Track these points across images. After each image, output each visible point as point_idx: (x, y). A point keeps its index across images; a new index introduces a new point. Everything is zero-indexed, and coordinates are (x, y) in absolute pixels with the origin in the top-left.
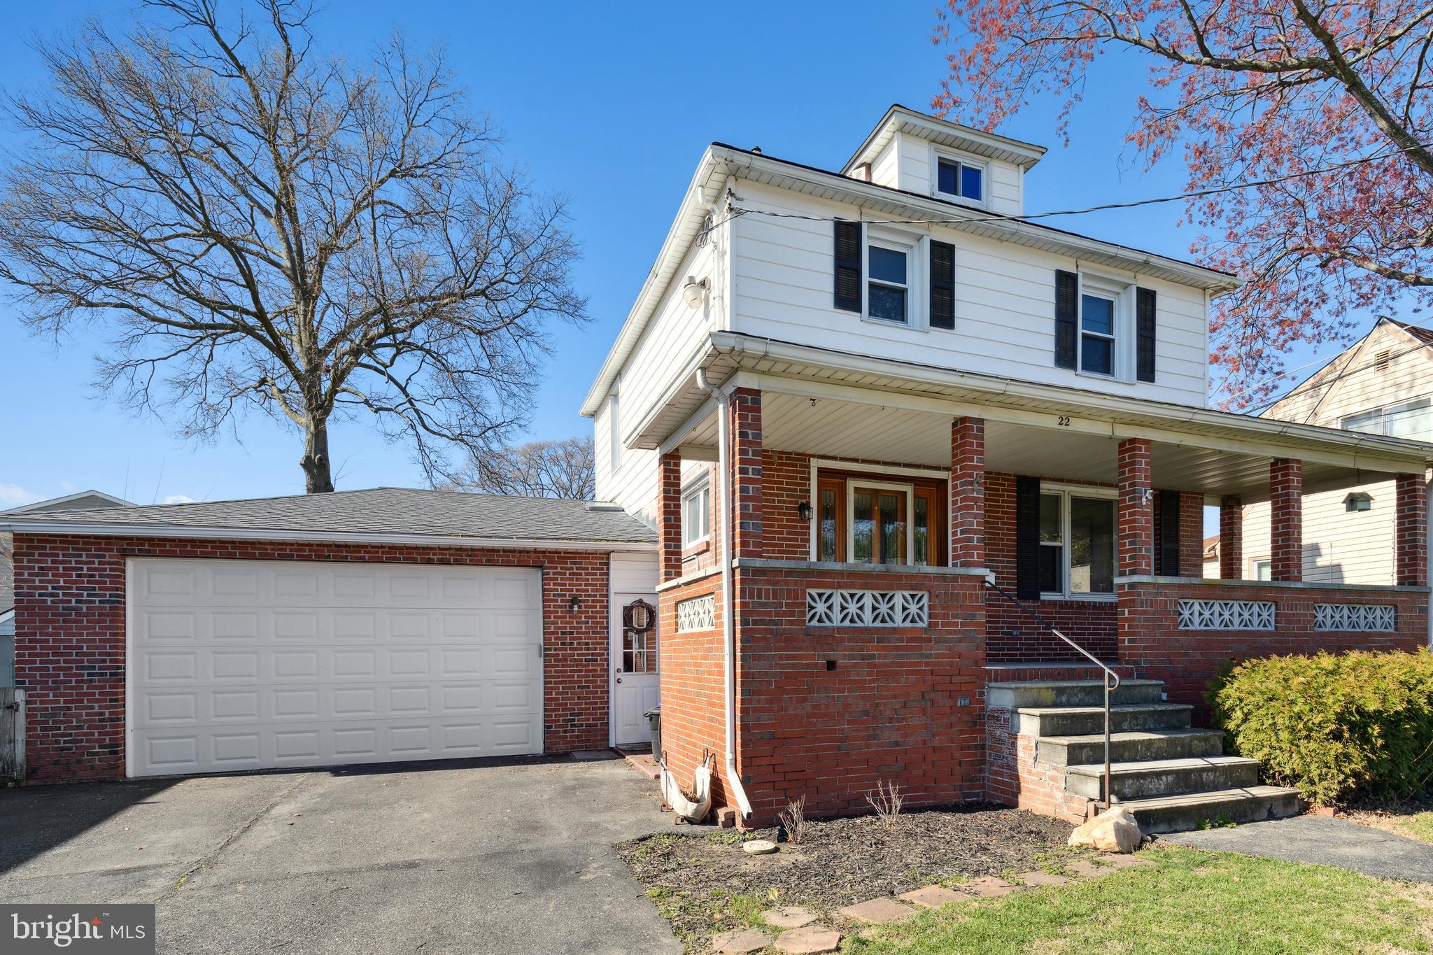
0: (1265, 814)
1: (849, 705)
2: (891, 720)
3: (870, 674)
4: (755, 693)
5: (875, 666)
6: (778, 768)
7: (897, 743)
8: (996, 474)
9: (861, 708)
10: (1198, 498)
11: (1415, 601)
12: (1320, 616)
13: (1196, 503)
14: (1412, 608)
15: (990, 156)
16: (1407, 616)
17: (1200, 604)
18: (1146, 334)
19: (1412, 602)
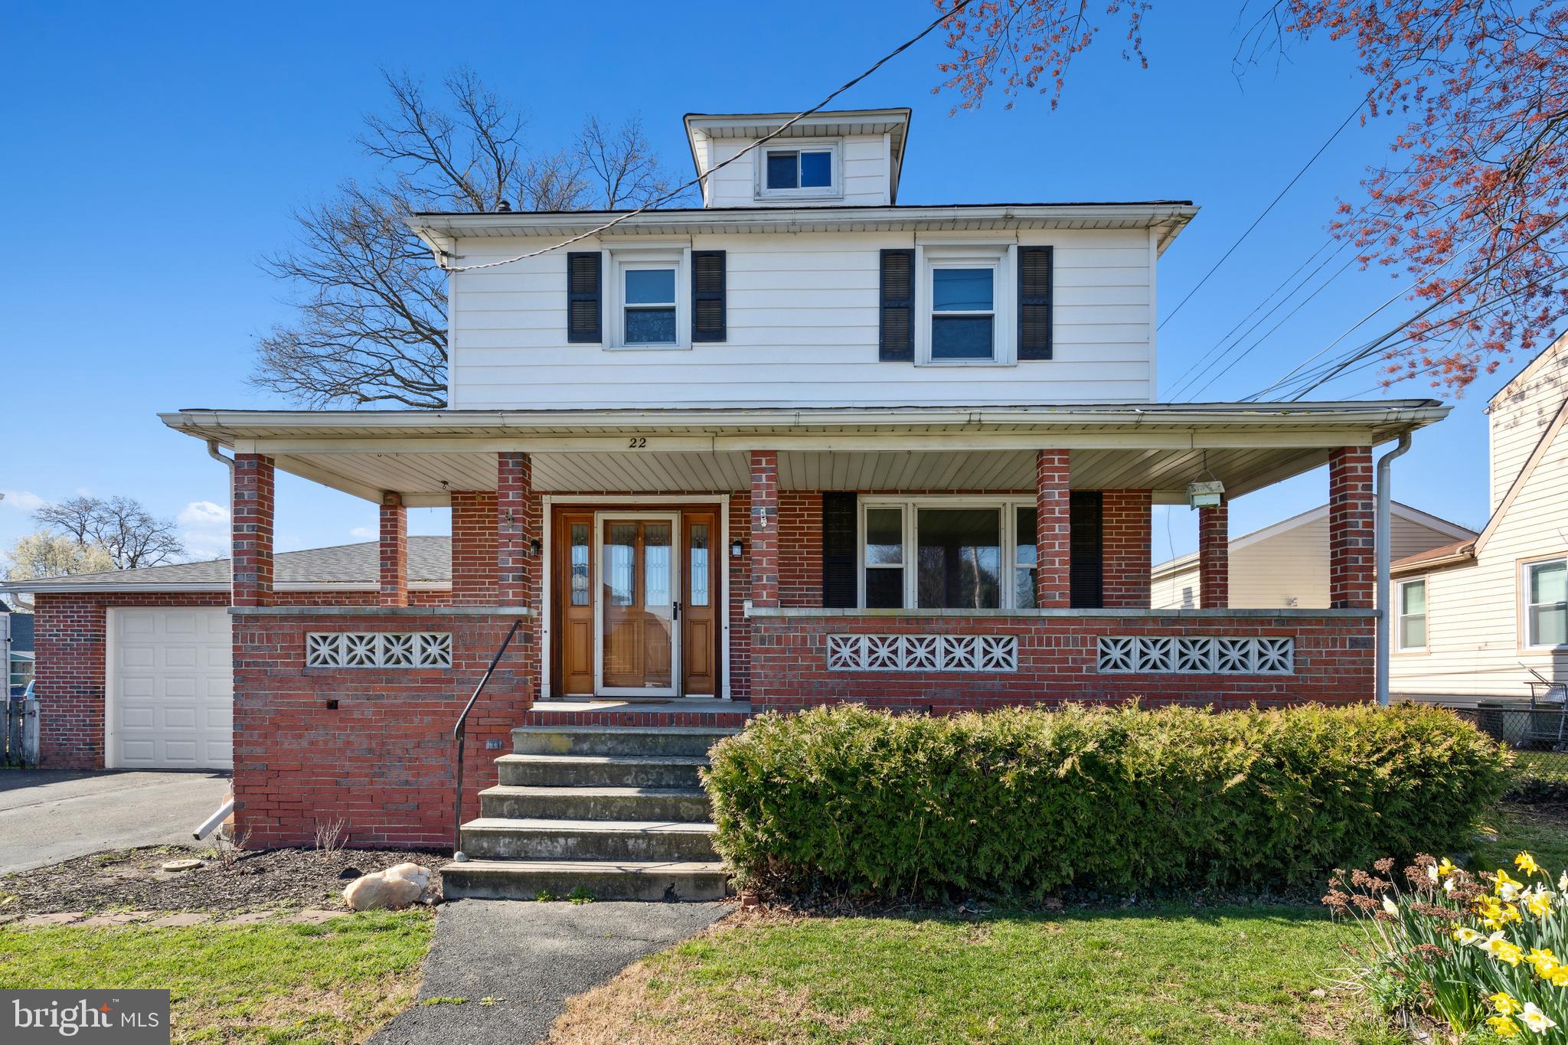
0: (662, 895)
1: (349, 743)
2: (400, 759)
3: (374, 714)
4: (248, 727)
5: (383, 706)
6: (271, 798)
7: (407, 782)
9: (365, 746)
10: (1140, 497)
11: (1340, 630)
12: (1116, 654)
13: (1135, 503)
14: (1334, 641)
15: (838, 135)
16: (1321, 652)
17: (871, 640)
18: (1035, 302)
19: (1333, 632)
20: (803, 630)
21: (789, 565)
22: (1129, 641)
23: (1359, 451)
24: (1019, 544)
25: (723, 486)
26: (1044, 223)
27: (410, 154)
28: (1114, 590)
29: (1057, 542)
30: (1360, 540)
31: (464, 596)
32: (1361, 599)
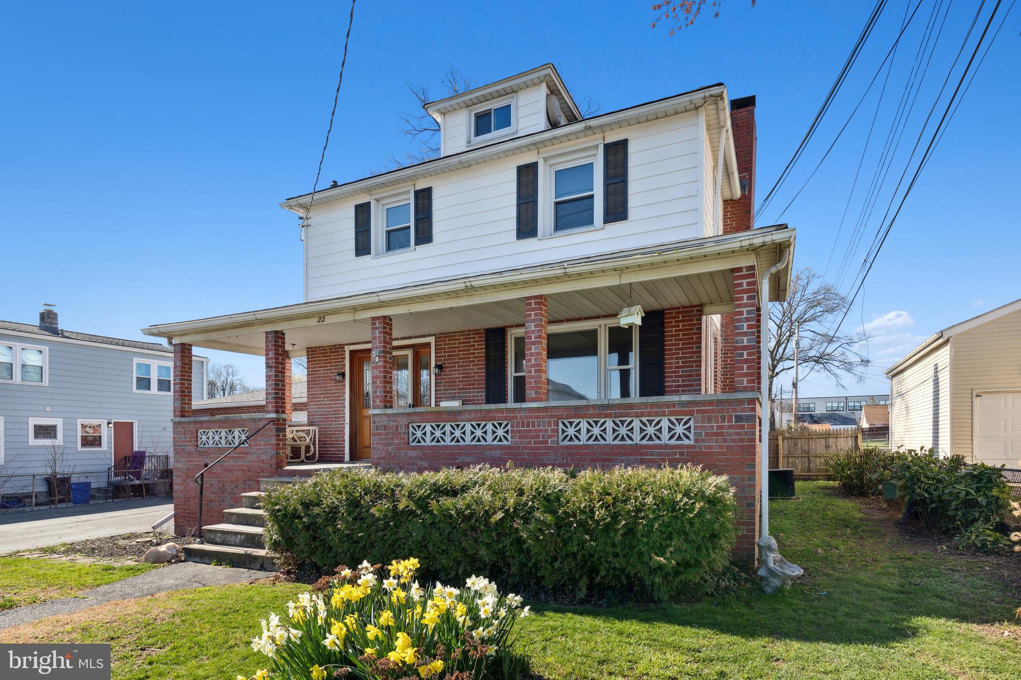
0: (258, 566)
1: (212, 484)
2: (230, 494)
3: (221, 470)
4: (178, 476)
5: (224, 466)
6: (186, 511)
8: (468, 331)
9: (217, 487)
10: (693, 311)
11: (728, 410)
12: (571, 431)
13: (689, 316)
14: (723, 418)
15: (514, 92)
16: (713, 427)
17: (432, 426)
18: (615, 181)
19: (722, 411)
20: (396, 421)
21: (467, 377)
22: (580, 422)
23: (744, 270)
24: (610, 353)
25: (432, 332)
26: (619, 124)
27: (425, 129)
28: (674, 381)
29: (533, 358)
30: (745, 339)
31: (312, 405)
32: (745, 384)
